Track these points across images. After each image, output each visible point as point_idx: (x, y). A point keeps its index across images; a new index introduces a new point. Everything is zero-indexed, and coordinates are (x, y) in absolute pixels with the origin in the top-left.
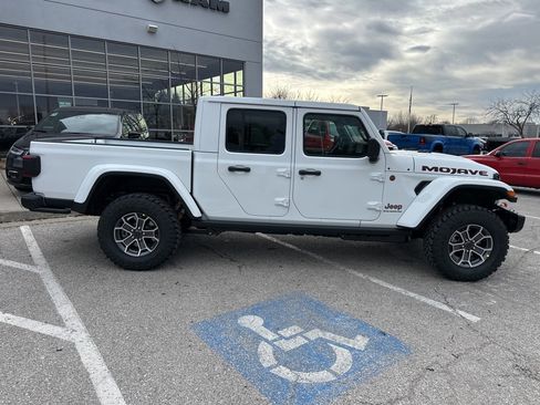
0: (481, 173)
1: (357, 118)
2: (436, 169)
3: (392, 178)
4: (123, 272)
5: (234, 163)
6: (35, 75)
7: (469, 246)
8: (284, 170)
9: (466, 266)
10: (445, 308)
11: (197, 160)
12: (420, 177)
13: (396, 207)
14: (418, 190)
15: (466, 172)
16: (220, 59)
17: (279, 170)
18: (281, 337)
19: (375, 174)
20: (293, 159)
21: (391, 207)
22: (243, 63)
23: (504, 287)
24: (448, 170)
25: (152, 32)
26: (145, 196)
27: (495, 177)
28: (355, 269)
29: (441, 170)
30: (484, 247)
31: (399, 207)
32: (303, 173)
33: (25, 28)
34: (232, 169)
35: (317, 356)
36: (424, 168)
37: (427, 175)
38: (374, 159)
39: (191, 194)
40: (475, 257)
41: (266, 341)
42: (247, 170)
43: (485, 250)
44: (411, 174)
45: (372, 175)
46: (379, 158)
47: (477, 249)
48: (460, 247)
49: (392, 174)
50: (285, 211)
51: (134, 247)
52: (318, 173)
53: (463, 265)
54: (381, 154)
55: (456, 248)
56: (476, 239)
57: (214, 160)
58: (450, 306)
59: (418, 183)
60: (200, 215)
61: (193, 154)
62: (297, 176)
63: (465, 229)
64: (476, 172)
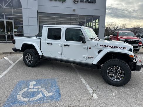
0: (124, 48)
2: (105, 46)
3: (90, 48)
5: (49, 42)
6: (48, 23)
7: (115, 73)
8: (60, 44)
12: (99, 48)
13: (91, 57)
14: (99, 52)
15: (117, 47)
16: (92, 16)
20: (62, 41)
21: (90, 57)
22: (99, 16)
23: (127, 91)
24: (110, 46)
25: (74, 11)
26: (31, 49)
29: (107, 46)
31: (93, 58)
32: (65, 45)
33: (46, 13)
34: (48, 44)
36: (101, 46)
37: (102, 48)
40: (117, 78)
42: (52, 44)
43: (121, 76)
44: (96, 47)
45: (84, 47)
46: (85, 42)
47: (118, 75)
48: (112, 73)
49: (90, 47)
50: (61, 56)
51: (29, 61)
52: (69, 46)
53: (113, 80)
54: (86, 40)
55: (110, 73)
56: (118, 71)
57: (45, 41)
58: (94, 92)
59: (99, 50)
60: (42, 55)
61: (41, 40)
62: (63, 46)
63: (113, 67)
64: (121, 48)
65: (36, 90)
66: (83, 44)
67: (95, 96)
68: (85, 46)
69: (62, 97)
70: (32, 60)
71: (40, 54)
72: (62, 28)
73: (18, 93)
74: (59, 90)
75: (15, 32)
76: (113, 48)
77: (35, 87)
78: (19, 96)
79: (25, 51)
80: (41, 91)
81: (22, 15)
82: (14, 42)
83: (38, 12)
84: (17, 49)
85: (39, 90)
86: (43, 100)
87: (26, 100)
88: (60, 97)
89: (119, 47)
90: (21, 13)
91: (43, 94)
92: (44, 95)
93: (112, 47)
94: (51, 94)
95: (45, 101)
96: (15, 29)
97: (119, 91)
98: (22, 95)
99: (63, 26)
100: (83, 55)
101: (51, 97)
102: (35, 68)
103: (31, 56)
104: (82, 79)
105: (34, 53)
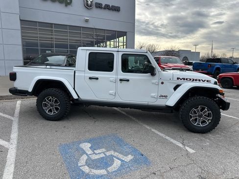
0: (207, 81)
1: (146, 56)
2: (184, 79)
3: (162, 83)
4: (46, 121)
5: (91, 76)
7: (200, 116)
8: (113, 79)
9: (199, 125)
10: (181, 145)
11: (76, 74)
12: (175, 83)
13: (164, 96)
14: (175, 89)
15: (200, 80)
16: (116, 31)
17: (111, 79)
18: (94, 153)
19: (154, 81)
20: (117, 74)
21: (162, 96)
23: (219, 137)
24: (190, 80)
25: (87, 21)
26: (55, 89)
27: (216, 83)
28: (147, 124)
29: (187, 79)
30: (208, 117)
31: (166, 96)
32: (121, 80)
33: (36, 22)
34: (90, 78)
35: (105, 163)
36: (178, 79)
37: (179, 82)
38: (153, 74)
39: (74, 89)
40: (203, 122)
41: (87, 154)
42: (97, 79)
44: (172, 81)
45: (153, 81)
46: (156, 74)
47: (204, 118)
48: (196, 116)
49: (162, 81)
50: (114, 97)
51: (50, 111)
52: (128, 80)
53: (197, 125)
54: (157, 72)
55: (193, 116)
56: (204, 113)
57: (83, 74)
58: (183, 144)
59: (175, 85)
60: (77, 98)
61: (75, 72)
62: (119, 82)
63: (198, 108)
64: (205, 80)
65: (102, 155)
66: (151, 77)
68: (155, 80)
69: (151, 159)
71: (75, 97)
73: (79, 165)
74: (136, 150)
77: (96, 152)
78: (86, 169)
79: (40, 94)
80: (112, 156)
82: (13, 77)
83: (20, 19)
84: (20, 90)
85: (108, 154)
86: (129, 167)
87: (103, 172)
88: (147, 159)
89: (202, 80)
91: (118, 159)
93: (193, 80)
94: (130, 157)
95: (132, 168)
97: (210, 139)
98: (88, 166)
101: (135, 161)
102: (64, 122)
103: (56, 102)
104: (153, 130)
105: (61, 96)
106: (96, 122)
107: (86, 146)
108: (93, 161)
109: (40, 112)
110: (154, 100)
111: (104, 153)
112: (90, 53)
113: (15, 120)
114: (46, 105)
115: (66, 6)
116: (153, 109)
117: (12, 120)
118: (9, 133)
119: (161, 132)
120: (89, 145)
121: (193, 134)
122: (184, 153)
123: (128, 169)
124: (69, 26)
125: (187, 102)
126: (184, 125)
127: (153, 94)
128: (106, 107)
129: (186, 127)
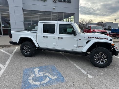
0: (106, 39)
1: (71, 25)
2: (92, 37)
3: (80, 40)
5: (44, 35)
6: (32, 19)
7: (101, 58)
9: (100, 63)
10: (86, 73)
12: (87, 40)
13: (81, 47)
14: (87, 43)
15: (101, 38)
16: (69, 13)
17: (54, 37)
21: (80, 47)
22: (74, 14)
23: (110, 70)
24: (96, 38)
25: (54, 9)
27: (111, 40)
29: (94, 38)
31: (82, 47)
32: (58, 38)
33: (30, 10)
34: (44, 37)
36: (89, 37)
37: (89, 39)
39: (37, 42)
40: (102, 61)
41: (35, 74)
42: (47, 37)
43: (105, 60)
45: (75, 39)
46: (76, 35)
47: (103, 59)
48: (98, 58)
50: (55, 46)
51: (26, 52)
52: (62, 38)
53: (99, 63)
54: (77, 33)
55: (97, 58)
56: (103, 56)
57: (41, 35)
58: (87, 73)
59: (87, 41)
60: (38, 46)
61: (37, 34)
62: (57, 39)
63: (99, 53)
64: (104, 38)
65: (42, 75)
66: (74, 36)
67: (90, 76)
68: (76, 38)
69: (65, 79)
70: (29, 51)
71: (37, 46)
72: (56, 24)
73: (29, 79)
74: (60, 74)
75: (3, 27)
76: (98, 39)
77: (40, 73)
78: (31, 81)
79: (22, 44)
80: (47, 76)
81: (9, 12)
82: (11, 36)
83: (23, 9)
84: (14, 42)
85: (45, 75)
86: (52, 82)
87: (38, 83)
88: (63, 79)
89: (103, 38)
90: (8, 10)
91: (49, 77)
92: (51, 79)
94: (55, 77)
95: (54, 83)
96: (3, 24)
97: (104, 71)
98: (33, 80)
99: (56, 22)
100: (74, 45)
101: (57, 79)
103: (29, 48)
104: (74, 64)
105: (31, 45)
106: (47, 59)
107: (36, 70)
108: (36, 77)
109: (22, 53)
110: (76, 49)
111: (43, 74)
112: (44, 24)
113: (11, 56)
114: (24, 49)
115: (44, 2)
116: (76, 53)
117: (10, 56)
118: (6, 61)
119: (78, 66)
120: (38, 69)
121: (96, 68)
122: (85, 77)
123: (51, 83)
124: (46, 11)
125: (93, 50)
126: (92, 63)
127: (75, 46)
128: (53, 51)
129: (92, 64)
